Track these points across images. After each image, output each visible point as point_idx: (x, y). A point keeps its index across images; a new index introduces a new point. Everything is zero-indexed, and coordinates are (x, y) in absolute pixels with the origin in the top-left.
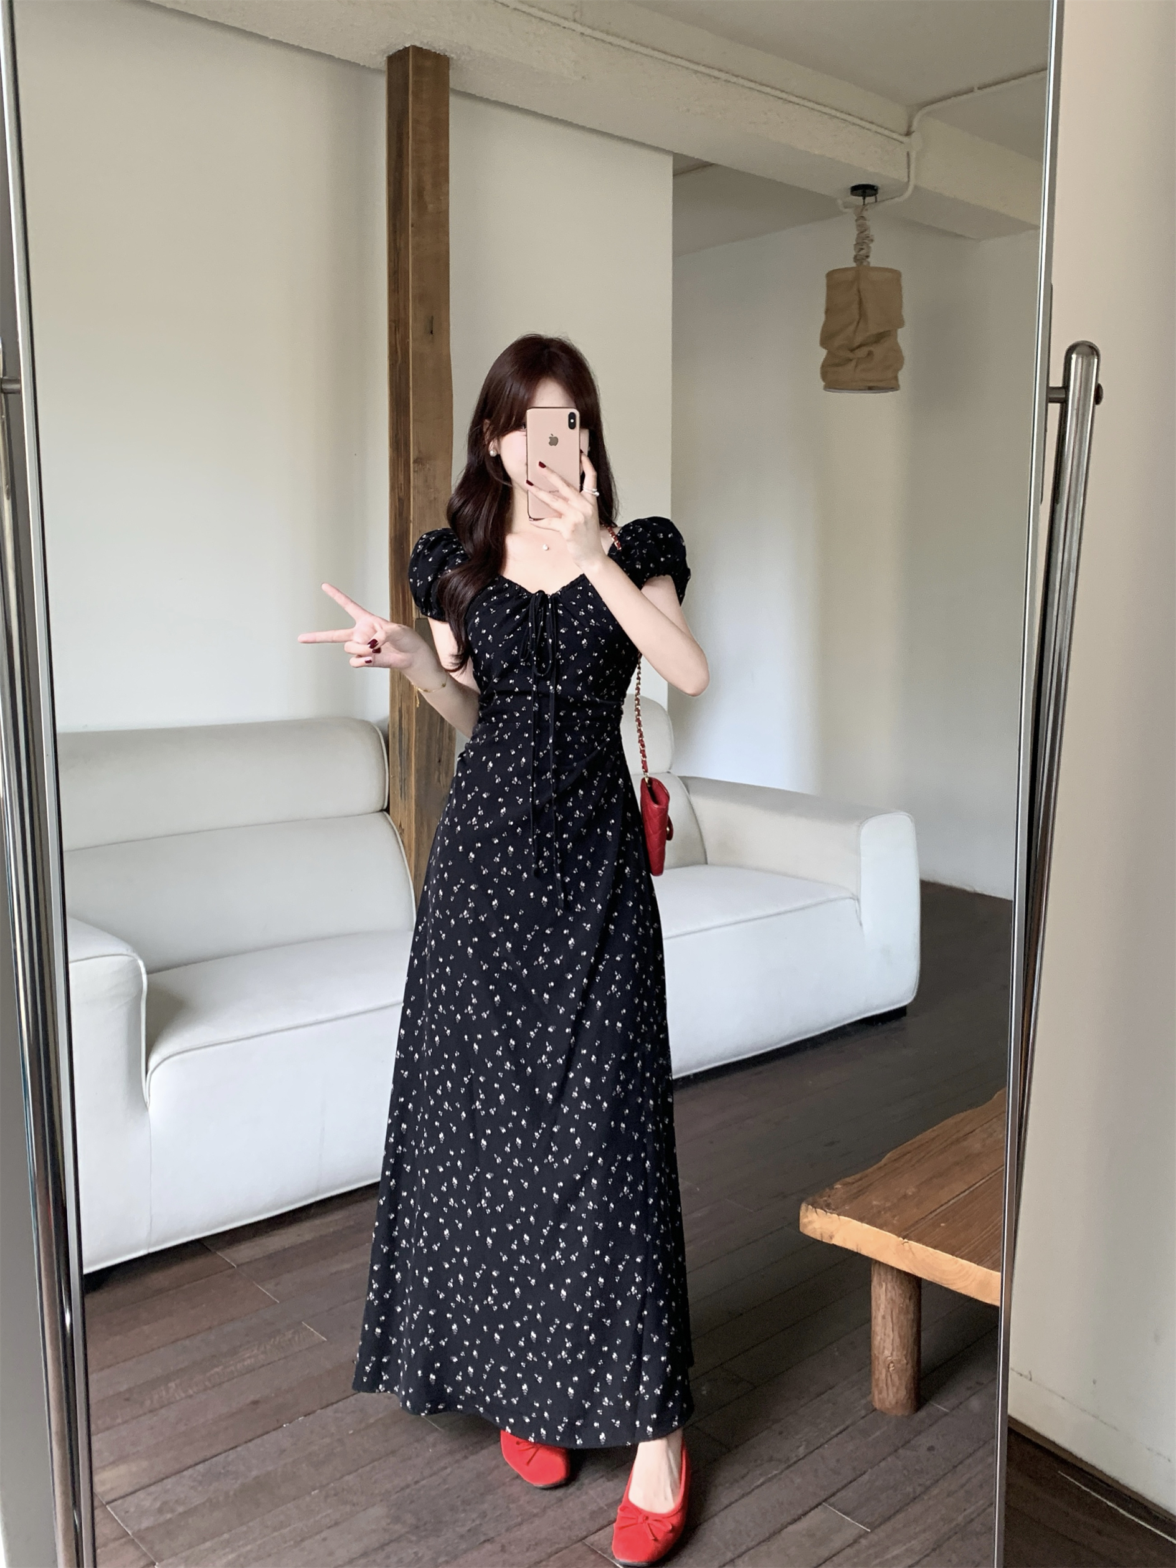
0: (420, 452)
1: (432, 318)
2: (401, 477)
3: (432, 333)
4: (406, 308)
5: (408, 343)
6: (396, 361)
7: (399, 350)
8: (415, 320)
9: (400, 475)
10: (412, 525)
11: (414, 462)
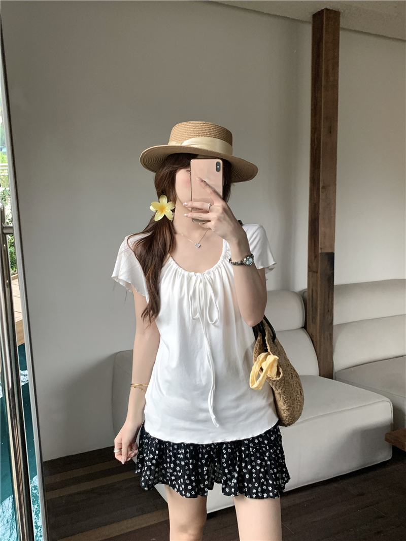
0: (324, 183)
1: (330, 126)
3: (330, 132)
4: (320, 123)
5: (320, 138)
6: (314, 146)
7: (316, 141)
8: (324, 128)
9: (314, 194)
10: (320, 215)
11: (322, 188)
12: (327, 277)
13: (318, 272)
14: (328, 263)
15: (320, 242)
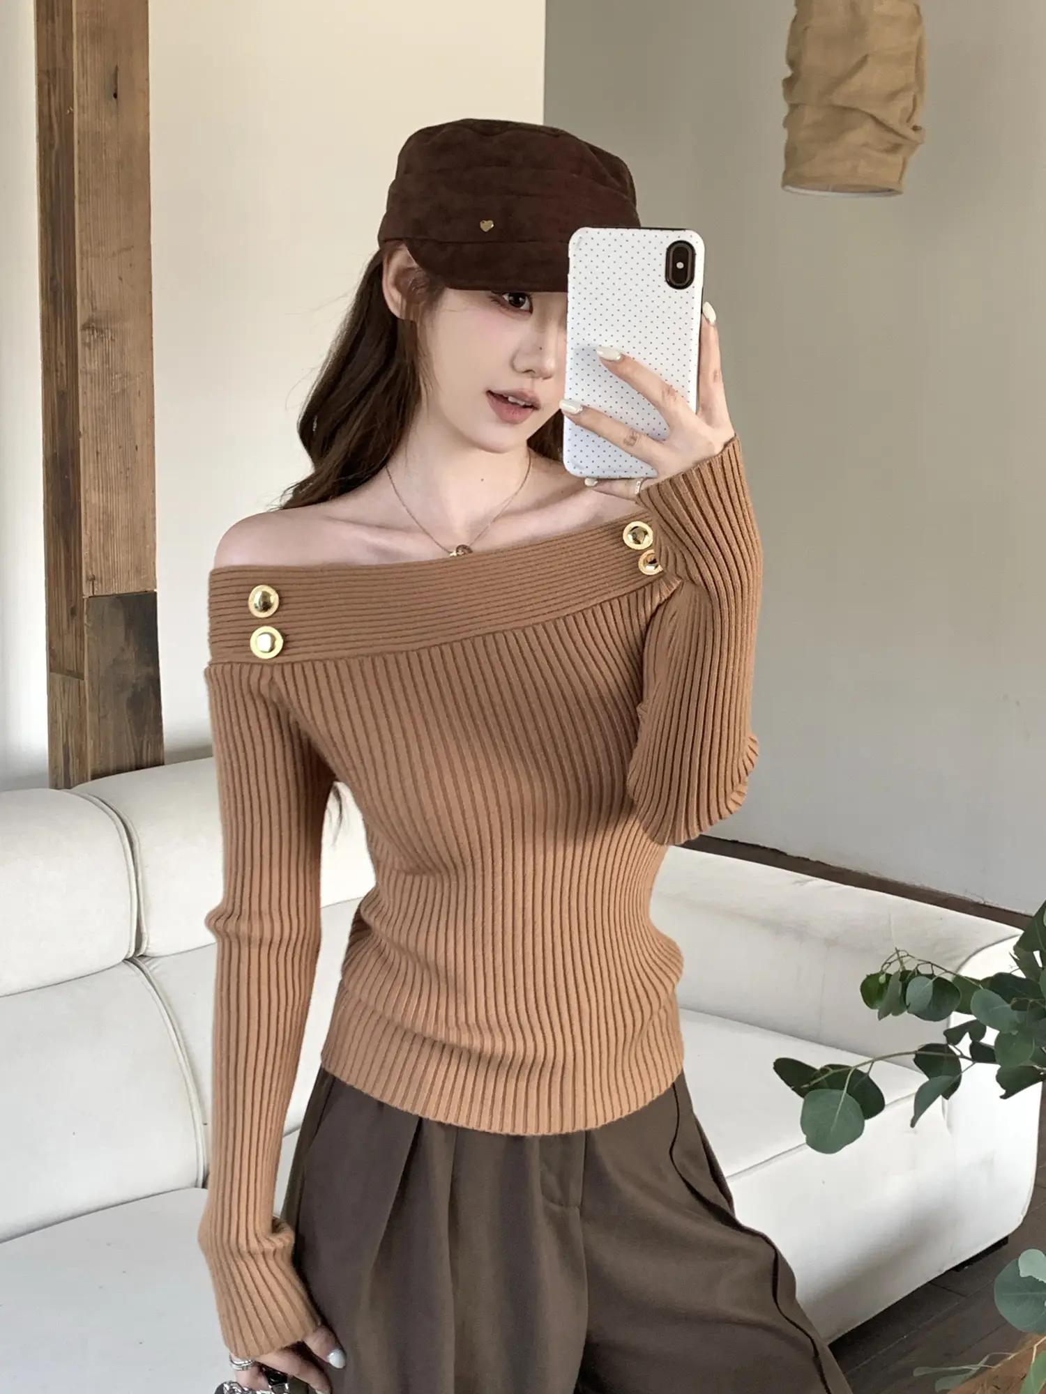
0: (94, 309)
1: (117, 68)
2: (62, 352)
3: (115, 96)
4: (67, 49)
5: (72, 113)
6: (52, 146)
7: (55, 126)
8: (84, 73)
9: (59, 349)
10: (81, 440)
11: (85, 327)
12: (126, 695)
13: (83, 674)
14: (127, 638)
15: (85, 553)
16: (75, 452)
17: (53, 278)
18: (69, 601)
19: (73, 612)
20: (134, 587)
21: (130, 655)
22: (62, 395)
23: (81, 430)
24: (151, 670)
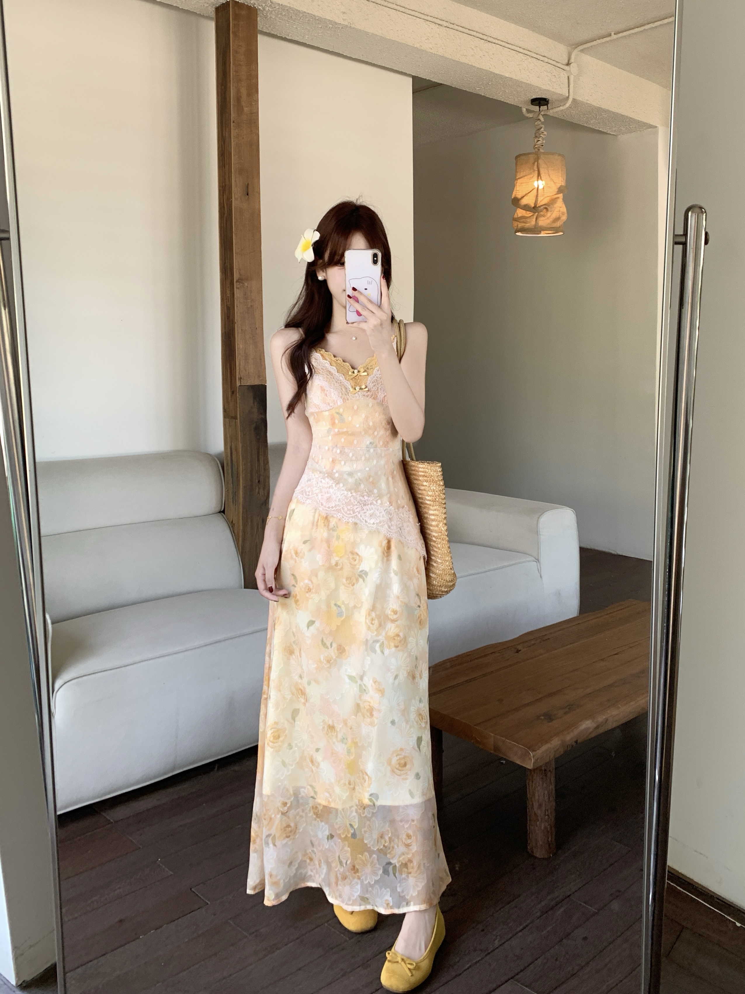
0: (240, 274)
1: (249, 184)
3: (248, 194)
4: (230, 178)
5: (232, 201)
6: (224, 214)
7: (225, 206)
8: (236, 186)
9: (227, 291)
10: (236, 325)
11: (237, 282)
12: (254, 425)
13: (237, 417)
14: (254, 403)
15: (237, 368)
16: (233, 329)
17: (225, 263)
18: (231, 388)
19: (233, 393)
20: (257, 382)
21: (255, 410)
22: (228, 308)
23: (236, 321)
24: (263, 416)
